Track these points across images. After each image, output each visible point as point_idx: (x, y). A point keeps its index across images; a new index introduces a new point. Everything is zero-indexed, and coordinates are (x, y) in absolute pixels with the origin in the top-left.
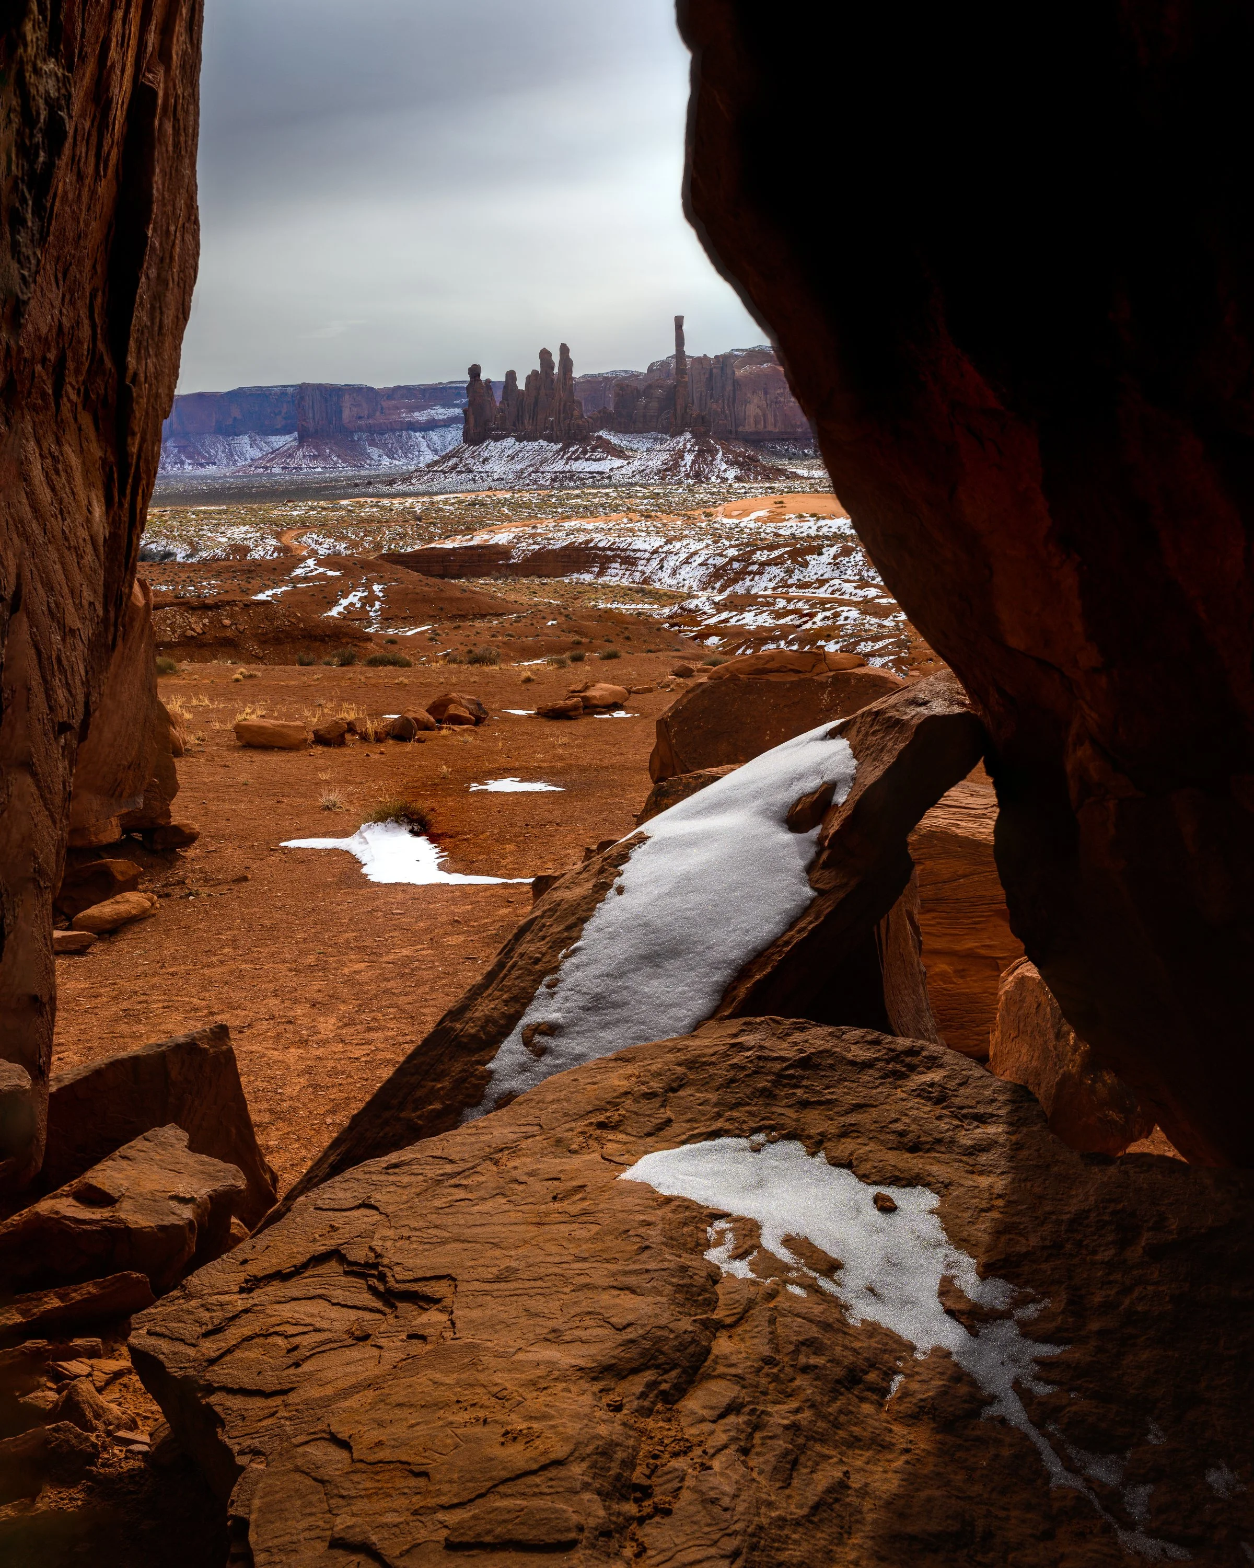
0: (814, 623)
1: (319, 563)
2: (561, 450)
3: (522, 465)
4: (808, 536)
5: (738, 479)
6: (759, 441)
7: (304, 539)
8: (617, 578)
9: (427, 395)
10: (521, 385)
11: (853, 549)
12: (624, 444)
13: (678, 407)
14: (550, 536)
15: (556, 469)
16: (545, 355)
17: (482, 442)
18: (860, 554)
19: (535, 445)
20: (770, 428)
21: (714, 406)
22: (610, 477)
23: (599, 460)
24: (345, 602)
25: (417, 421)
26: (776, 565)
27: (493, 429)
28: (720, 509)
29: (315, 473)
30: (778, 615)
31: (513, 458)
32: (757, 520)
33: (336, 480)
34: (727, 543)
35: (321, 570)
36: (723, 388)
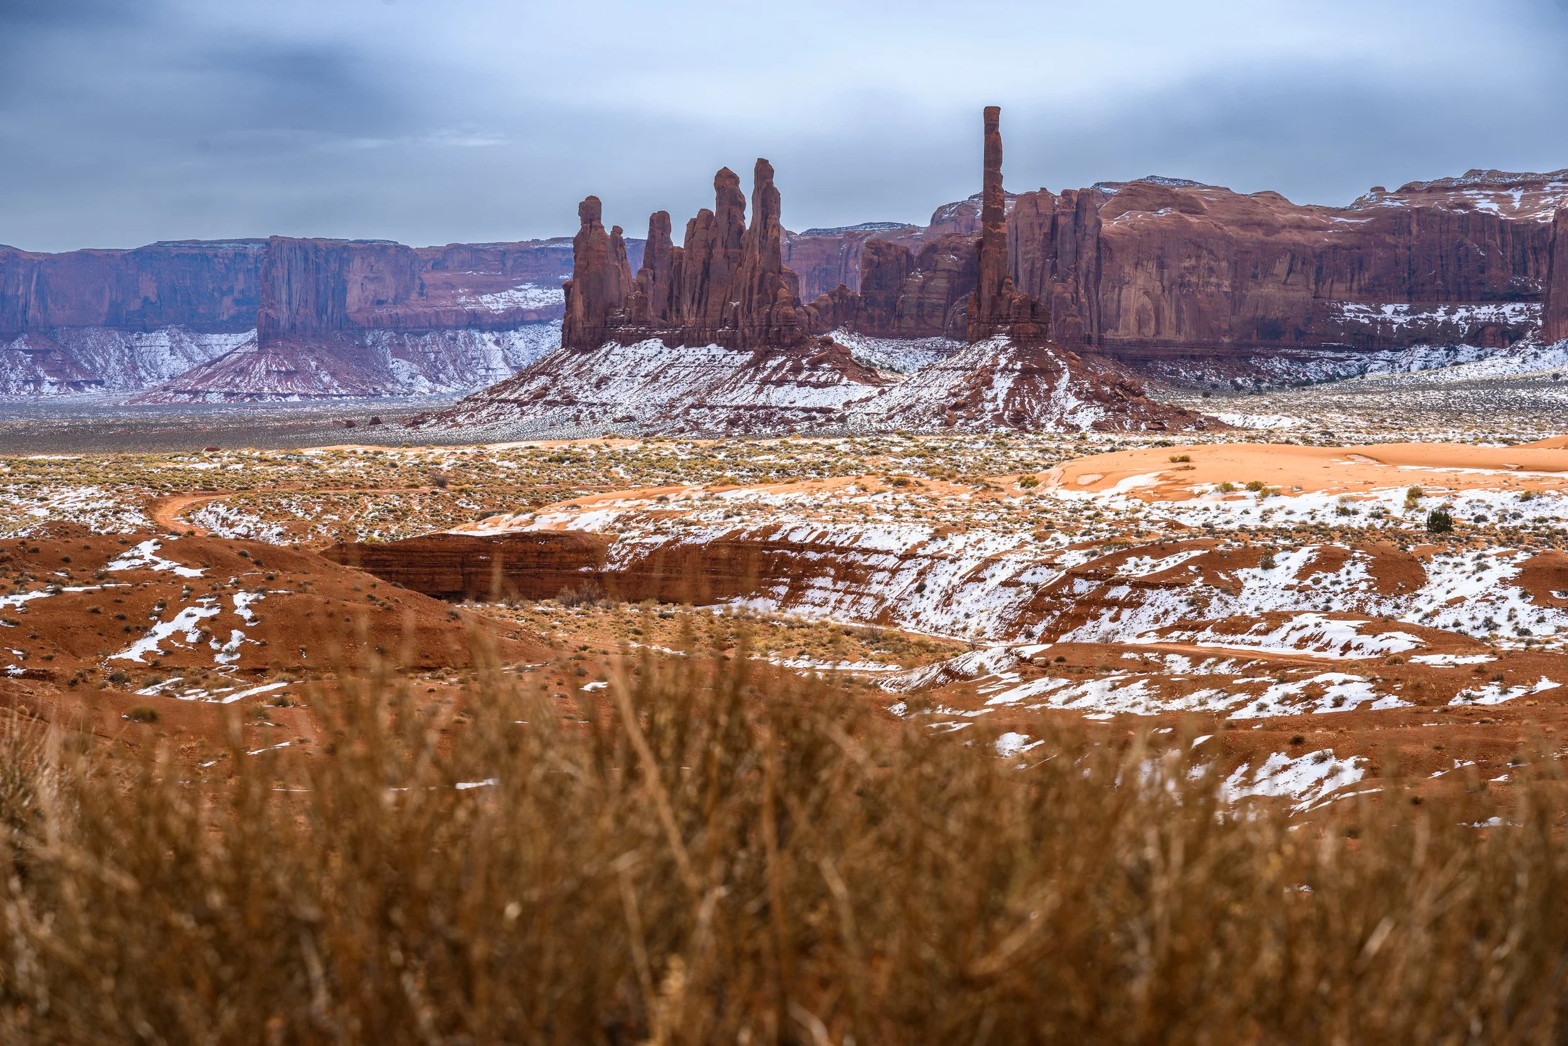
0: (1262, 707)
1: (165, 551)
2: (750, 364)
3: (673, 393)
4: (1242, 529)
5: (1097, 426)
6: (1145, 360)
7: (200, 515)
8: (827, 610)
9: (509, 263)
10: (678, 239)
11: (1345, 556)
12: (878, 357)
13: (985, 284)
14: (691, 517)
15: (739, 402)
16: (726, 181)
17: (598, 345)
18: (1361, 566)
19: (701, 353)
20: (1168, 334)
21: (1059, 288)
22: (843, 419)
23: (825, 385)
24: (163, 630)
25: (487, 312)
26: (1169, 587)
27: (621, 322)
28: (1054, 471)
29: (285, 405)
30: (1172, 689)
31: (656, 379)
32: (1131, 495)
33: (319, 417)
34: (1065, 540)
35: (164, 565)
36: (1077, 253)
